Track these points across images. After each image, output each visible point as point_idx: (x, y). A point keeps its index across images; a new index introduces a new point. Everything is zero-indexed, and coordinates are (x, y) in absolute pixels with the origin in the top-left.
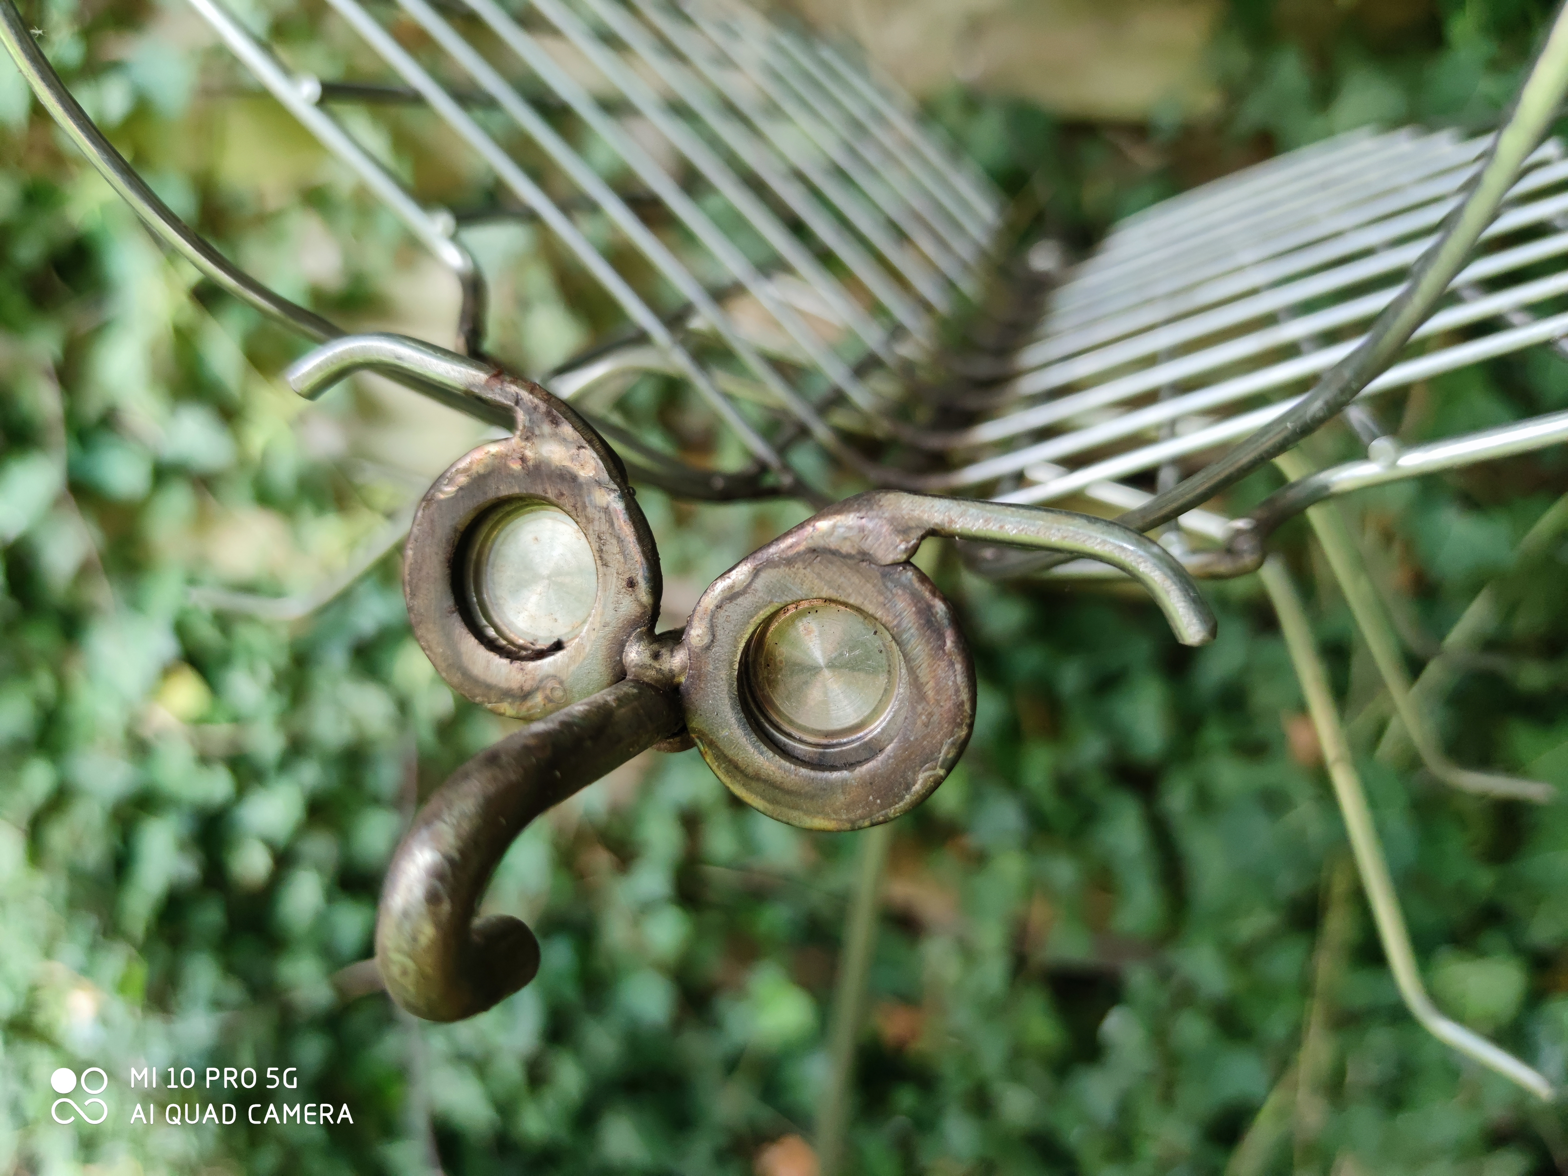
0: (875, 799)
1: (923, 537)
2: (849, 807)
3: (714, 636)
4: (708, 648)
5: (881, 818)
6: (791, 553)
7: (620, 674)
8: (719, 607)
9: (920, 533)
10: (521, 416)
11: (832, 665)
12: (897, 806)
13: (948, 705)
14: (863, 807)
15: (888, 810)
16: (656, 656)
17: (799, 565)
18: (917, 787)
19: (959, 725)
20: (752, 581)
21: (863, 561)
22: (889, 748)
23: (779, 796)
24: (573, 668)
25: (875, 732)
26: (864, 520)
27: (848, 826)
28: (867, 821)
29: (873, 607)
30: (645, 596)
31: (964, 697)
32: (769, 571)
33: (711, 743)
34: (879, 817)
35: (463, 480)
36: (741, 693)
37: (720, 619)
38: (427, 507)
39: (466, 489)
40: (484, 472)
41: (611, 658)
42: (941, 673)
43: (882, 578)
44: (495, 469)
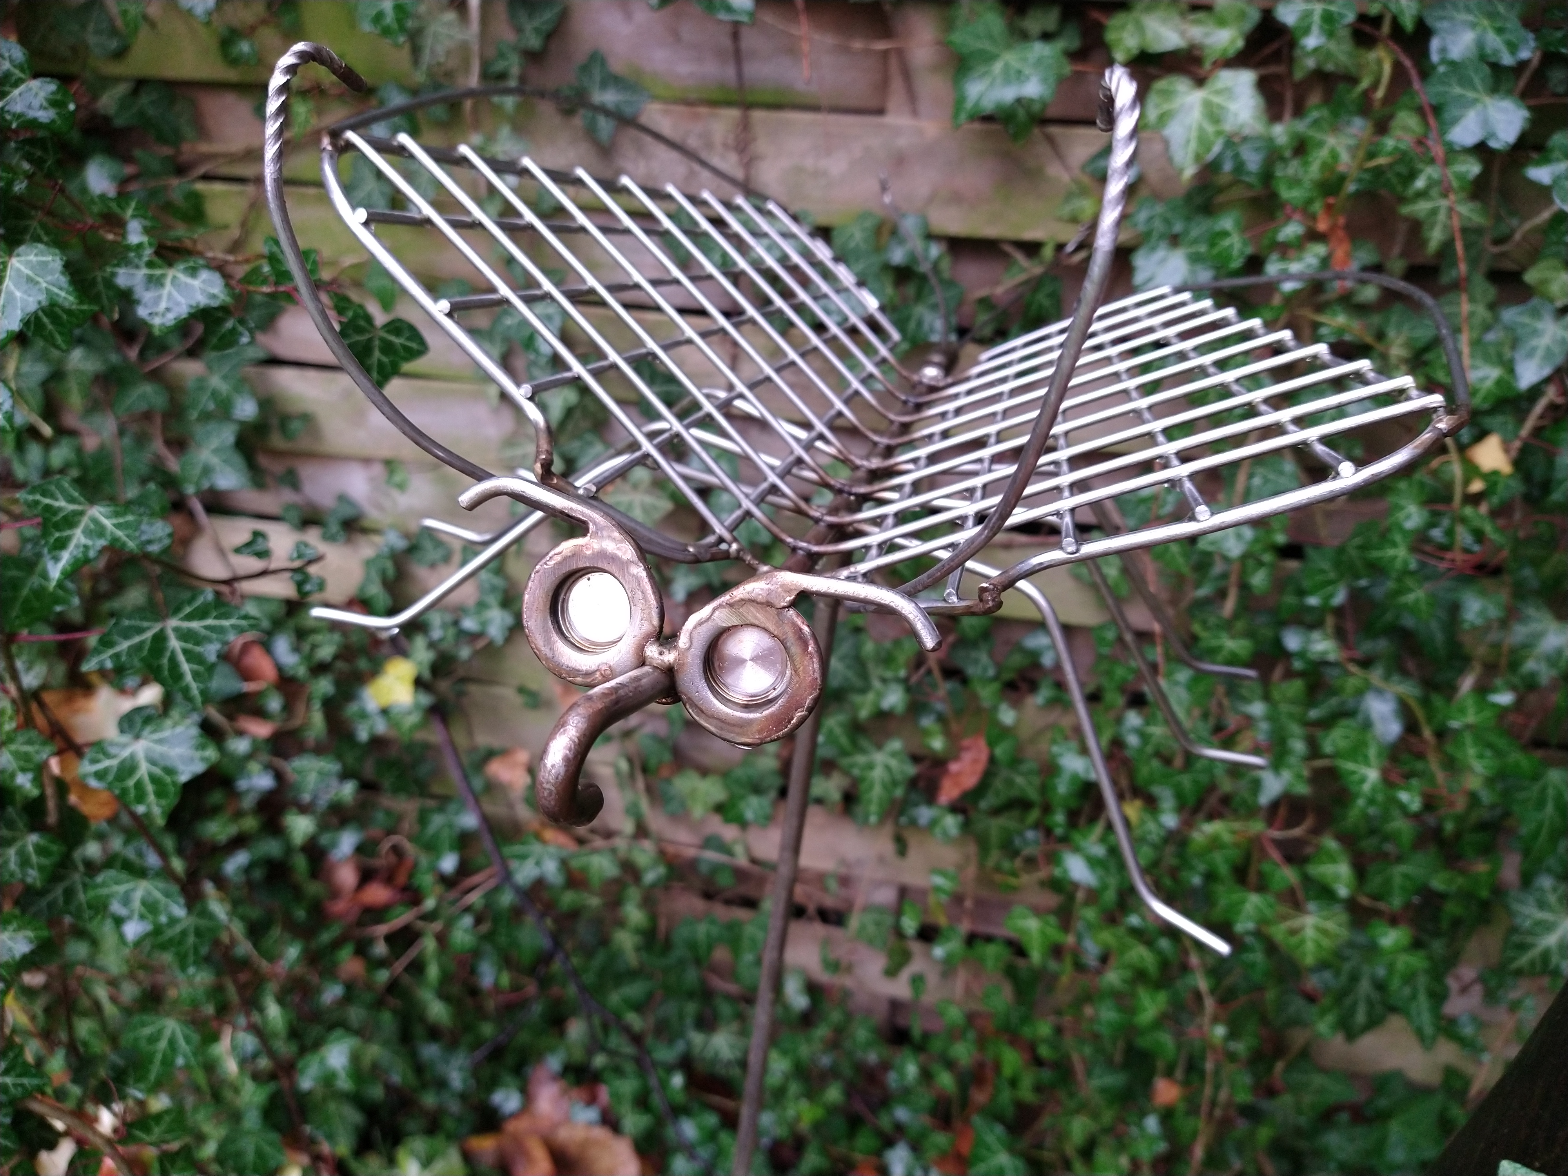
0: (773, 727)
1: (799, 595)
2: (760, 732)
3: (691, 643)
4: (688, 649)
6: (731, 601)
7: (642, 661)
8: (695, 628)
9: (796, 593)
10: (591, 526)
11: (752, 660)
12: (783, 732)
13: (810, 678)
14: (767, 732)
15: (779, 733)
16: (661, 654)
17: (736, 607)
18: (794, 721)
19: (815, 689)
20: (712, 615)
21: (769, 605)
22: (780, 702)
23: (723, 725)
24: (616, 659)
25: (774, 694)
26: (769, 586)
27: (759, 741)
28: (769, 739)
29: (772, 628)
30: (656, 622)
31: (817, 675)
32: (720, 610)
33: (689, 699)
34: (774, 736)
35: (558, 558)
36: (705, 673)
37: (695, 635)
38: (537, 572)
39: (559, 563)
40: (569, 554)
41: (638, 654)
42: (806, 663)
43: (778, 614)
44: (575, 554)
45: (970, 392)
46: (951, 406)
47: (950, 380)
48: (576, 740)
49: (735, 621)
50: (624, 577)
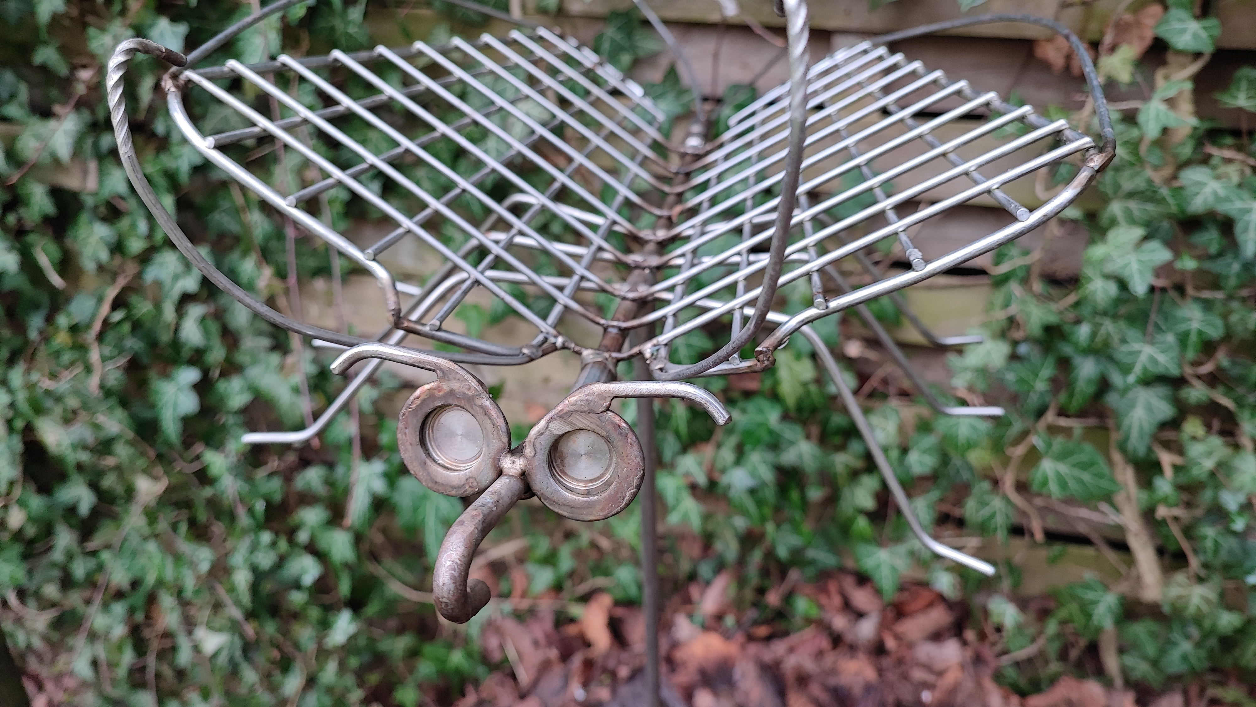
0: (612, 505)
1: (612, 400)
2: (603, 510)
3: (535, 451)
4: (534, 456)
5: (615, 513)
6: (561, 414)
7: (500, 474)
8: (536, 439)
9: (610, 399)
10: (439, 372)
11: (586, 454)
12: (621, 506)
13: (634, 463)
14: (608, 509)
15: (618, 509)
16: (514, 463)
17: (565, 417)
18: (627, 498)
20: (548, 427)
21: (589, 413)
24: (479, 473)
25: (608, 478)
26: (587, 397)
27: (603, 517)
28: (610, 514)
29: (598, 429)
30: (505, 440)
31: (638, 460)
32: (554, 422)
33: (542, 494)
34: (615, 511)
35: (418, 402)
36: (551, 471)
37: (537, 445)
38: (404, 415)
39: (419, 407)
40: (426, 397)
41: (495, 466)
42: (628, 452)
43: (599, 418)
44: (431, 395)
45: (727, 157)
46: (712, 173)
47: (709, 147)
48: (458, 562)
49: (567, 429)
50: (472, 408)
